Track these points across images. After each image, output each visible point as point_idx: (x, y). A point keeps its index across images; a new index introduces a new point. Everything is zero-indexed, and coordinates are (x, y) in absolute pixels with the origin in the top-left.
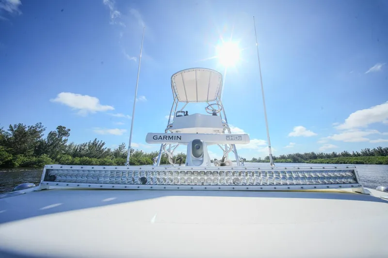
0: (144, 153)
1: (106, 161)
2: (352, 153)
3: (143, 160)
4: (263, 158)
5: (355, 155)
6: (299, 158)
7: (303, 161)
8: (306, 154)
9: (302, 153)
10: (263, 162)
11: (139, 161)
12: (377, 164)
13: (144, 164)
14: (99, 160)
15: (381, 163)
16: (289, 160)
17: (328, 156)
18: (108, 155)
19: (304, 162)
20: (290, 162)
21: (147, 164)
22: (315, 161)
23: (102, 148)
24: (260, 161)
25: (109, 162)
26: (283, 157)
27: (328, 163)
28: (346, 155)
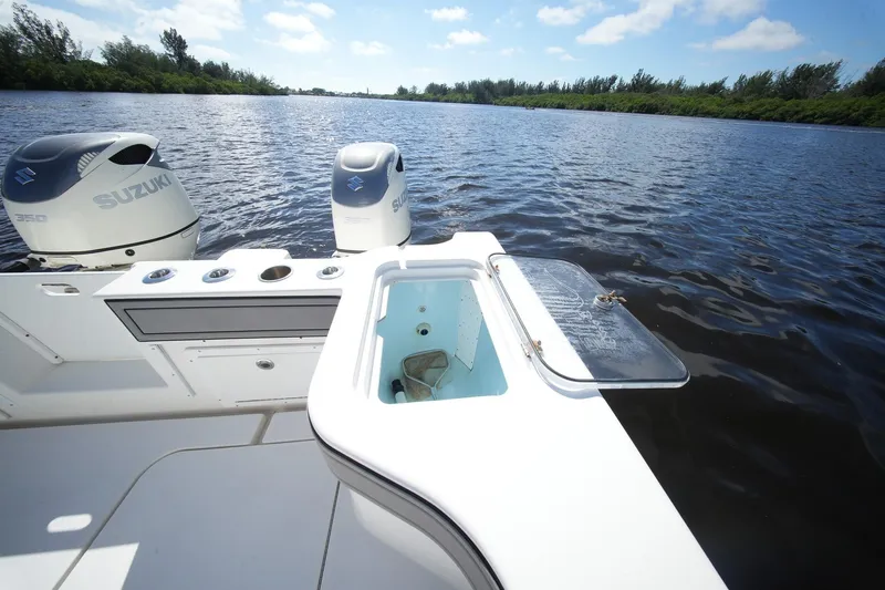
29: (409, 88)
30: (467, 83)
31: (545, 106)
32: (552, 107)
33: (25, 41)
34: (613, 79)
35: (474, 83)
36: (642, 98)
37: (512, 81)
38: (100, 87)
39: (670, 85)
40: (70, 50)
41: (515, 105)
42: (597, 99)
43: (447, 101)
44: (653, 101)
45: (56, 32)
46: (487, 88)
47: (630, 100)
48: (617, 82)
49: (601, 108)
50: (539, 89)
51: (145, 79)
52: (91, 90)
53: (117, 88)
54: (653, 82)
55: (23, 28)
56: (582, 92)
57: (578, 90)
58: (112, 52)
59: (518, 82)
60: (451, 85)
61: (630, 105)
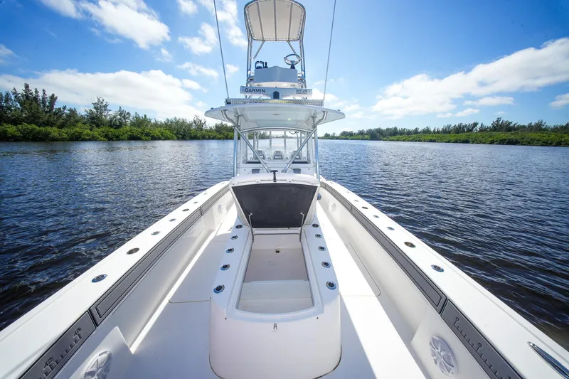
0: (153, 121)
1: (80, 133)
2: (432, 130)
3: (157, 132)
4: (338, 134)
5: (434, 132)
6: (378, 134)
7: (381, 137)
8: (388, 129)
9: (384, 128)
10: (337, 138)
11: (147, 135)
12: (446, 142)
13: (159, 139)
14: (64, 130)
15: (449, 142)
16: (366, 136)
17: (409, 133)
18: (77, 122)
19: (381, 140)
20: (367, 139)
21: (165, 139)
22: (393, 137)
23: (55, 107)
24: (333, 138)
25: (87, 135)
26: (361, 133)
27: (404, 141)
28: (427, 131)
29: (331, 133)
30: (365, 130)
31: (420, 141)
32: (425, 141)
33: (194, 124)
34: (475, 124)
35: (370, 130)
36: (503, 135)
38: (209, 138)
39: (530, 125)
40: (204, 126)
41: (398, 140)
42: (463, 136)
43: (352, 139)
44: (512, 137)
45: (203, 122)
46: (378, 132)
48: (479, 126)
49: (466, 142)
50: (416, 132)
51: (223, 134)
52: (206, 139)
53: (214, 138)
55: (195, 122)
56: (449, 132)
57: (446, 131)
58: (217, 126)
59: (399, 128)
60: (355, 131)
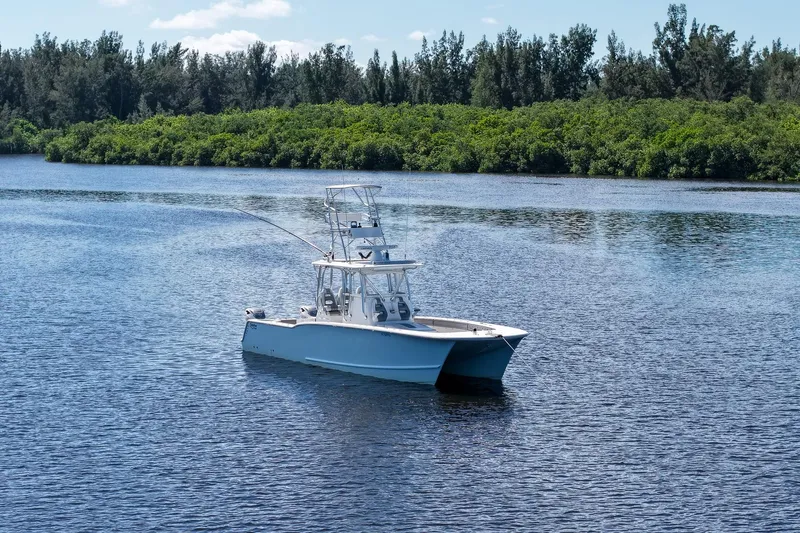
37: (109, 47)
47: (648, 132)
54: (736, 50)
61: (651, 148)
